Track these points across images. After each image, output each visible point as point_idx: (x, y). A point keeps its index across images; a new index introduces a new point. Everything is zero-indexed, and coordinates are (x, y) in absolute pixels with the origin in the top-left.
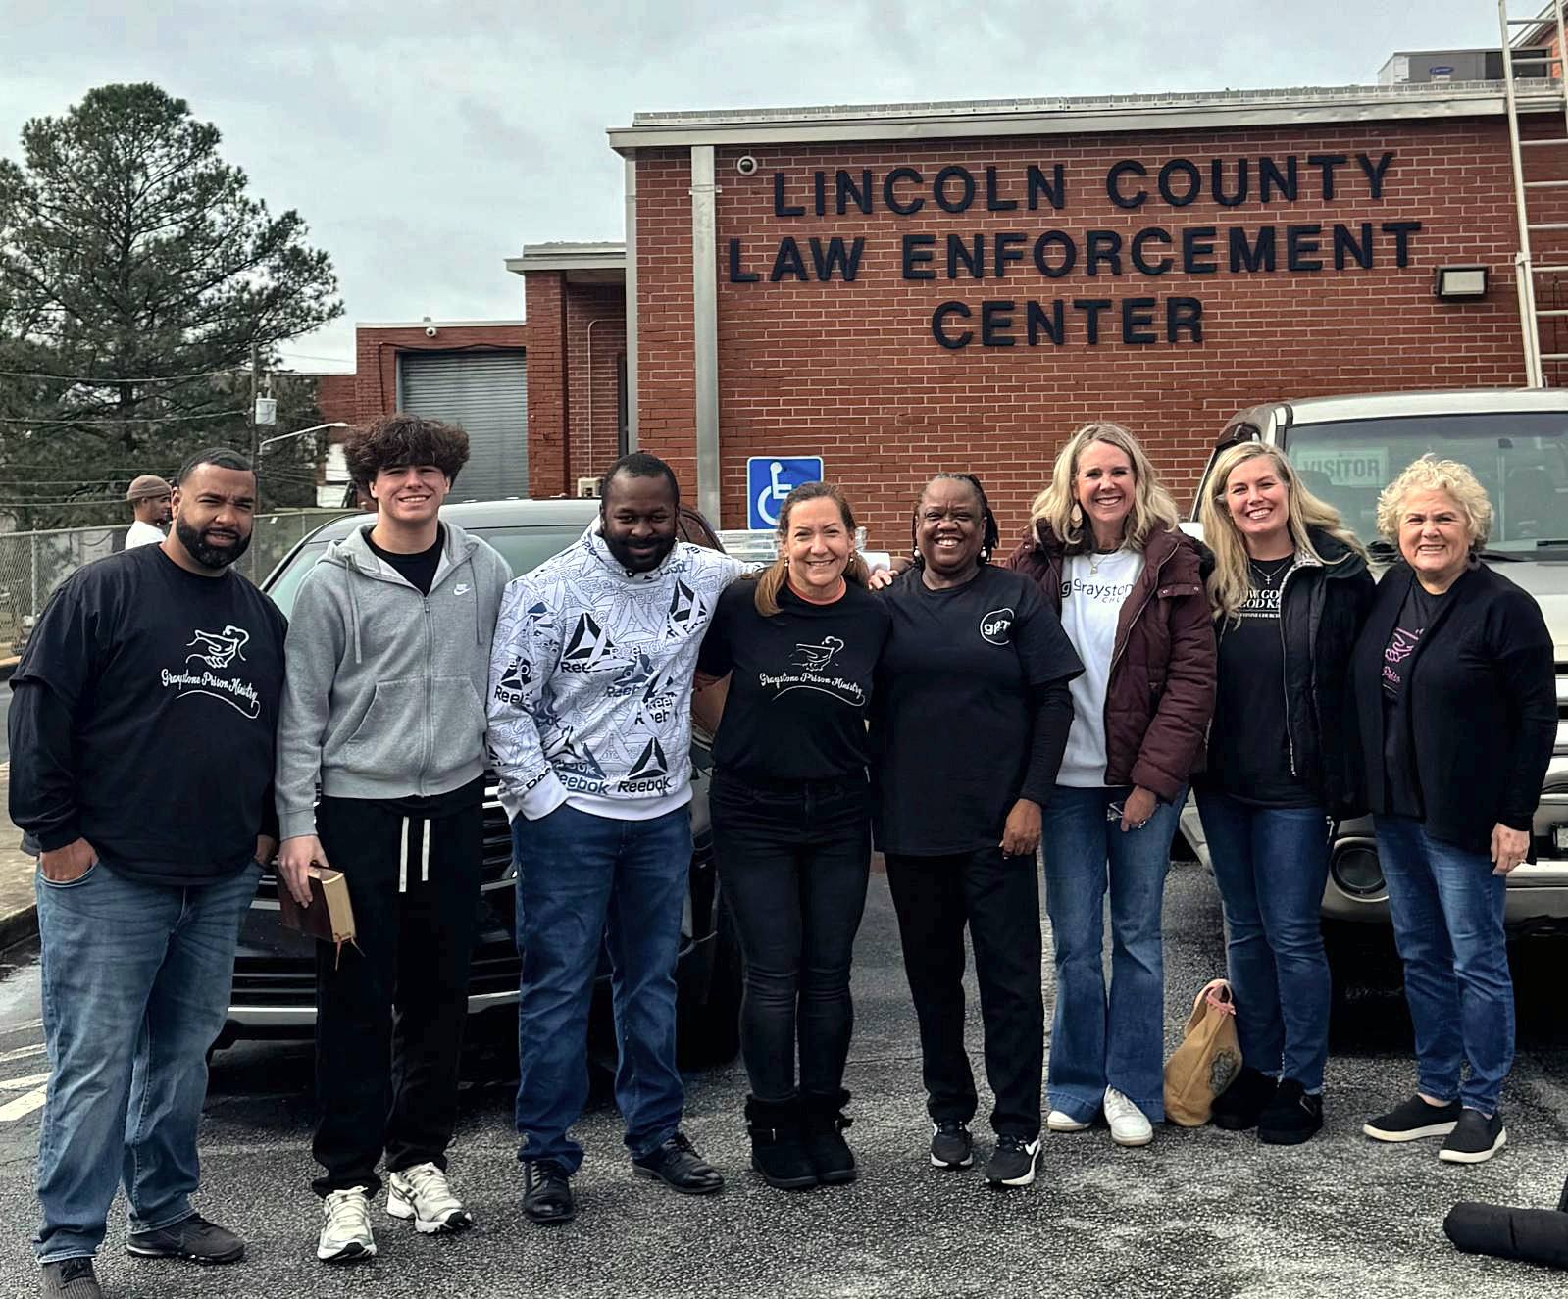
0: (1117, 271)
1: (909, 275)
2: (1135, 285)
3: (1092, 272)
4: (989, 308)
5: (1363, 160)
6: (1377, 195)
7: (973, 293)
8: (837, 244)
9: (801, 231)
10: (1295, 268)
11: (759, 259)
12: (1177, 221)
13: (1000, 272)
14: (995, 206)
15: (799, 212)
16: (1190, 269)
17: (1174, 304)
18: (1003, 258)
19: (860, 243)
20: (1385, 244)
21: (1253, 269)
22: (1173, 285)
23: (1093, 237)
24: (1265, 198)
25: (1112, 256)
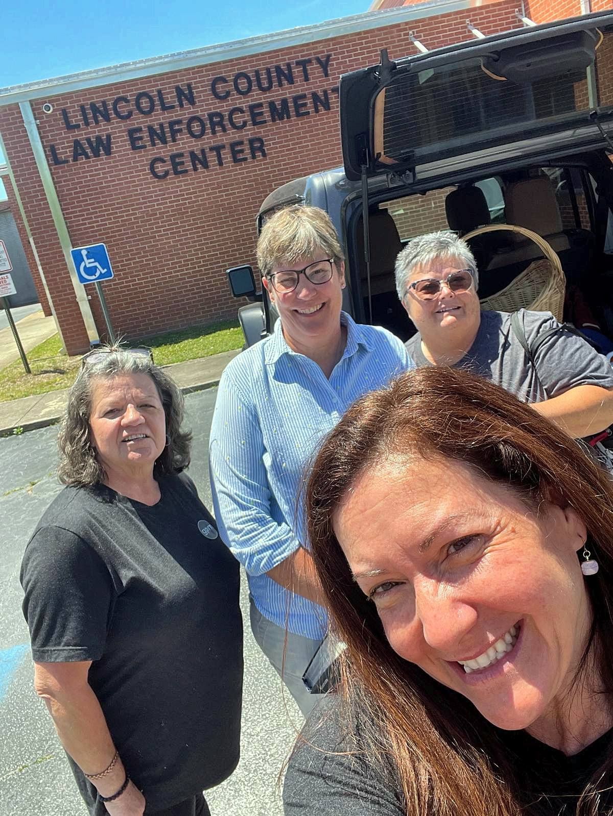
0: (224, 130)
1: (134, 148)
2: (233, 135)
3: (214, 132)
4: (173, 157)
5: (318, 60)
6: (327, 75)
7: (164, 151)
8: (99, 138)
9: (81, 135)
10: (298, 115)
11: (65, 152)
12: (244, 103)
13: (174, 140)
14: (164, 108)
15: (78, 126)
16: (255, 124)
17: (251, 142)
18: (174, 133)
19: (109, 137)
20: (334, 99)
21: (281, 118)
22: (249, 132)
23: (211, 116)
24: (280, 85)
25: (220, 123)
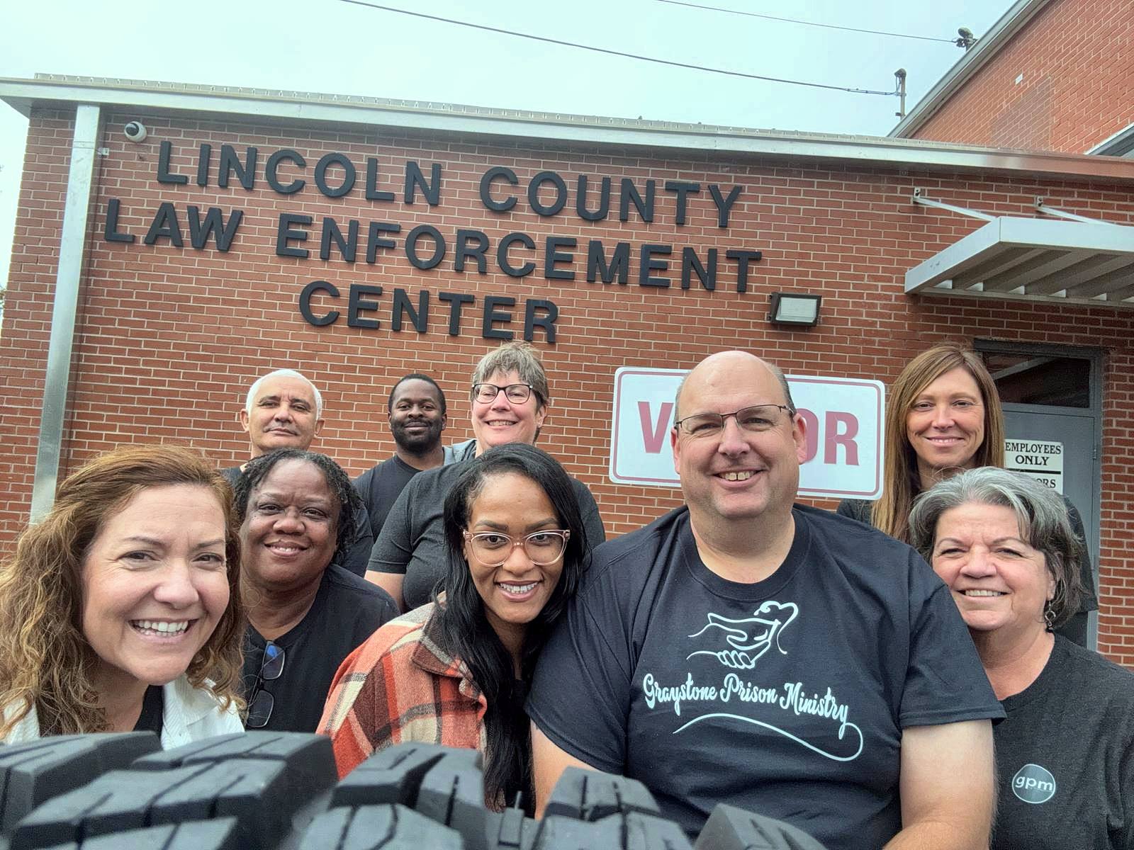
0: (483, 272)
1: (284, 253)
2: (497, 285)
3: (460, 270)
4: (357, 291)
5: (714, 191)
6: (724, 225)
7: (343, 276)
8: (215, 213)
9: (181, 199)
10: (646, 285)
11: (137, 222)
12: (541, 232)
13: (372, 260)
14: (376, 197)
15: (183, 182)
16: (551, 276)
17: (533, 306)
18: (376, 247)
19: (238, 216)
20: (727, 272)
21: (607, 282)
22: (535, 288)
23: (464, 236)
24: (624, 219)
25: (479, 256)
